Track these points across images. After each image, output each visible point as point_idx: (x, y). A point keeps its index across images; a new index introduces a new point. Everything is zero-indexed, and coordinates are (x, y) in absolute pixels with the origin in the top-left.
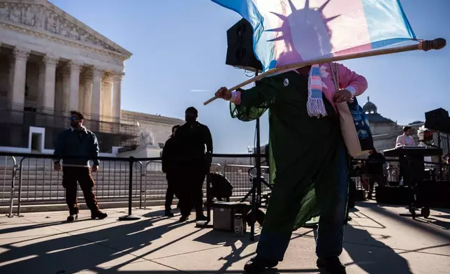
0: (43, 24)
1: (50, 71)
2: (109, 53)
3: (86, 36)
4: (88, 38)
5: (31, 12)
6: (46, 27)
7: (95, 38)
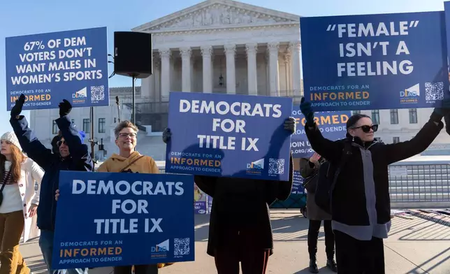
0: (218, 20)
1: (230, 60)
2: (282, 25)
3: (257, 16)
4: (259, 17)
5: (209, 12)
6: (221, 20)
7: (266, 15)
